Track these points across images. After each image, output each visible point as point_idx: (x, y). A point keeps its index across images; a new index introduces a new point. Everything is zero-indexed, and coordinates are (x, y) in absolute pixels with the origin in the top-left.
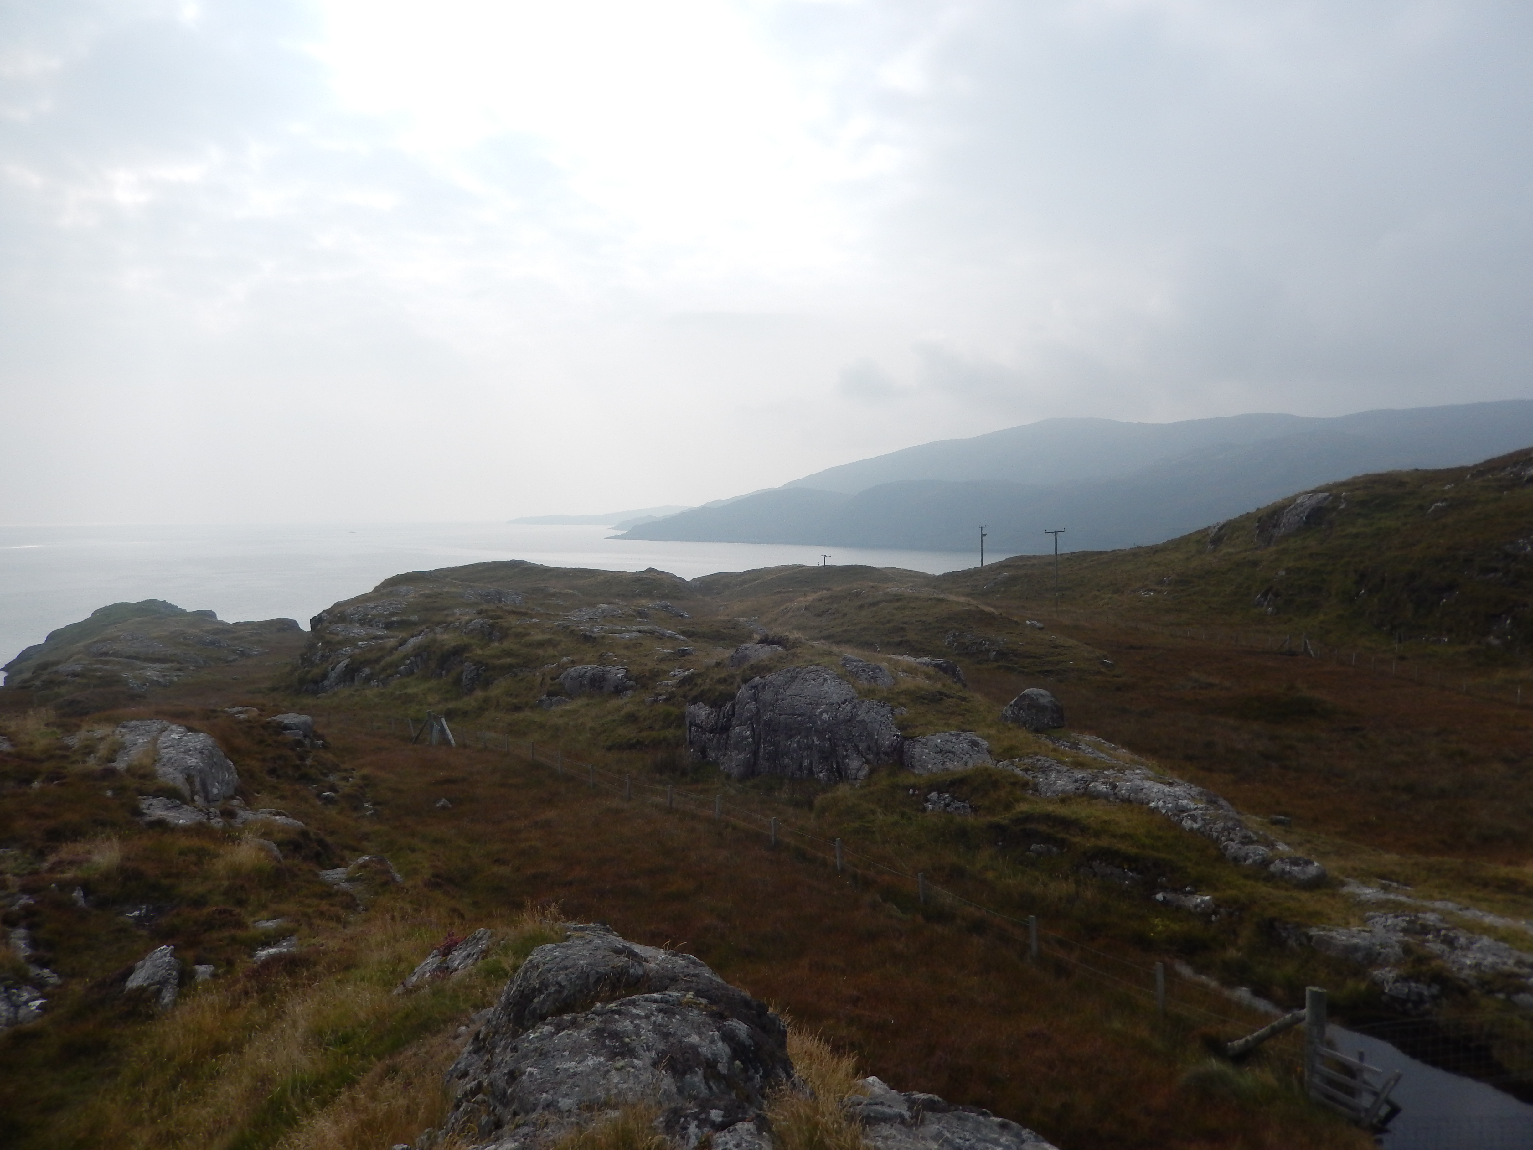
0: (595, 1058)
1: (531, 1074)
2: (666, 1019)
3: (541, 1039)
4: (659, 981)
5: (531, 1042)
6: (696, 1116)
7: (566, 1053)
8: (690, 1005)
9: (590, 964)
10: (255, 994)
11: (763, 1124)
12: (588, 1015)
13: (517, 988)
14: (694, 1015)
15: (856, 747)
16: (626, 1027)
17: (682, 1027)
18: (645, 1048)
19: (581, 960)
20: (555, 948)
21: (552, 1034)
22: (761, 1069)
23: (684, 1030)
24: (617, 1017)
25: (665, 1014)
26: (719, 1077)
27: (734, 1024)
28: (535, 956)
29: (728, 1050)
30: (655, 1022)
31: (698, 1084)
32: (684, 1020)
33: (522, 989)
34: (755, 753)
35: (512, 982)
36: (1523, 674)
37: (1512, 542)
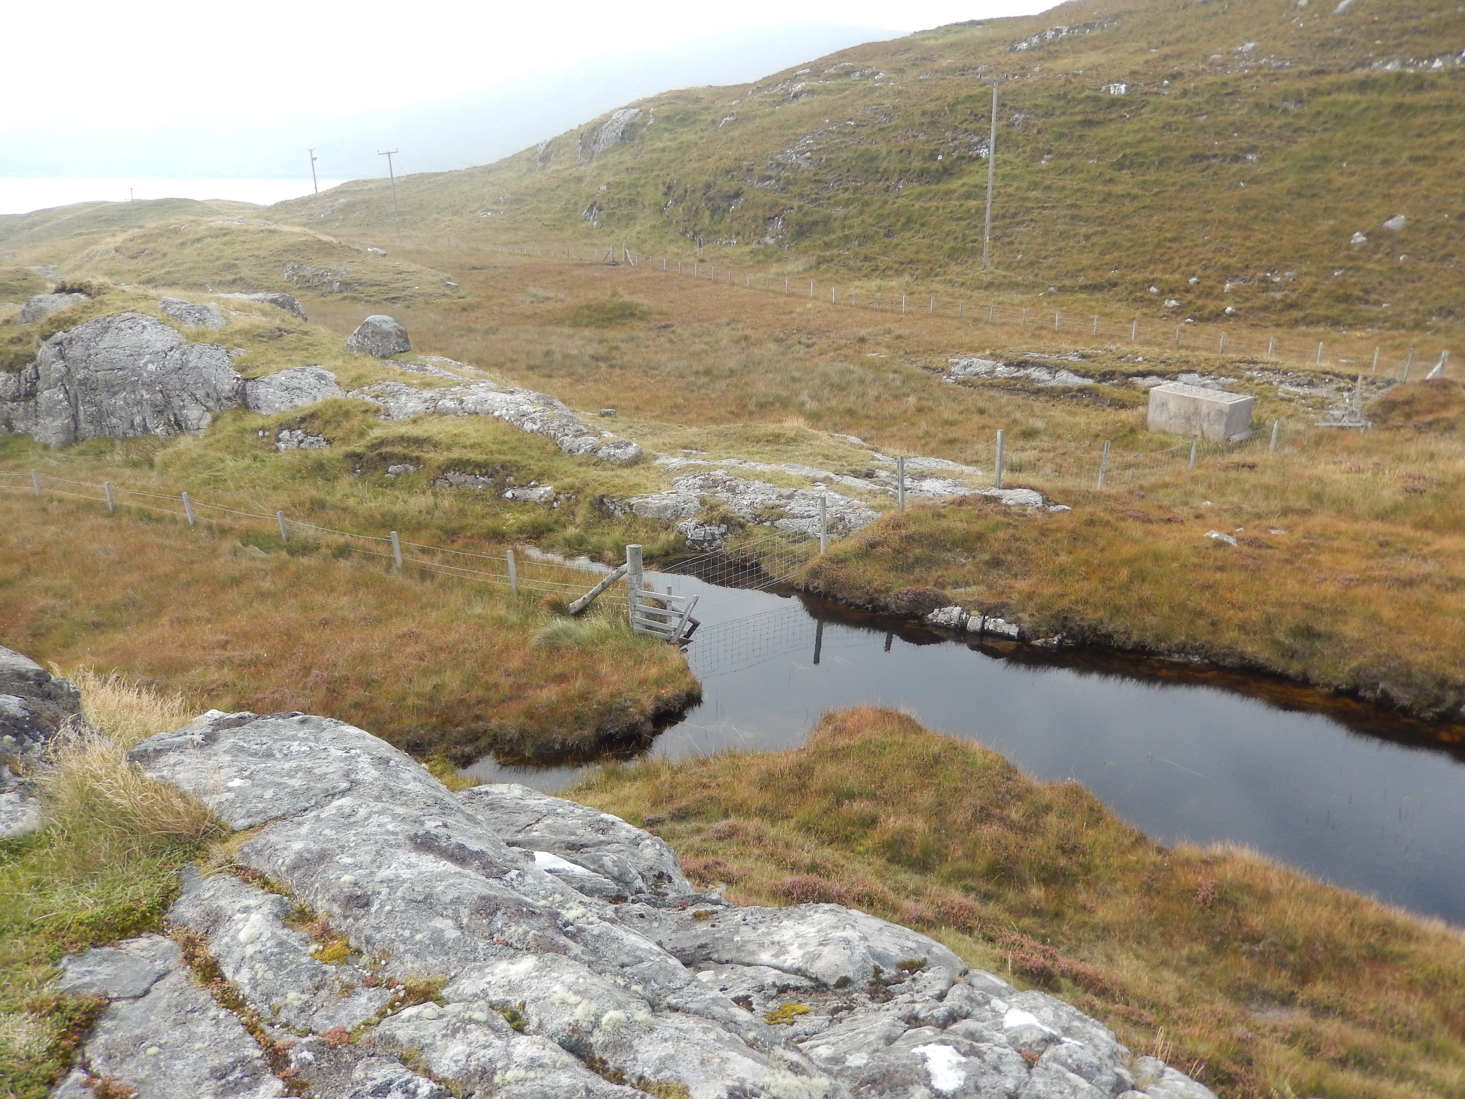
11: (28, 790)
27: (2, 700)
34: (75, 418)
36: (790, 267)
37: (782, 153)
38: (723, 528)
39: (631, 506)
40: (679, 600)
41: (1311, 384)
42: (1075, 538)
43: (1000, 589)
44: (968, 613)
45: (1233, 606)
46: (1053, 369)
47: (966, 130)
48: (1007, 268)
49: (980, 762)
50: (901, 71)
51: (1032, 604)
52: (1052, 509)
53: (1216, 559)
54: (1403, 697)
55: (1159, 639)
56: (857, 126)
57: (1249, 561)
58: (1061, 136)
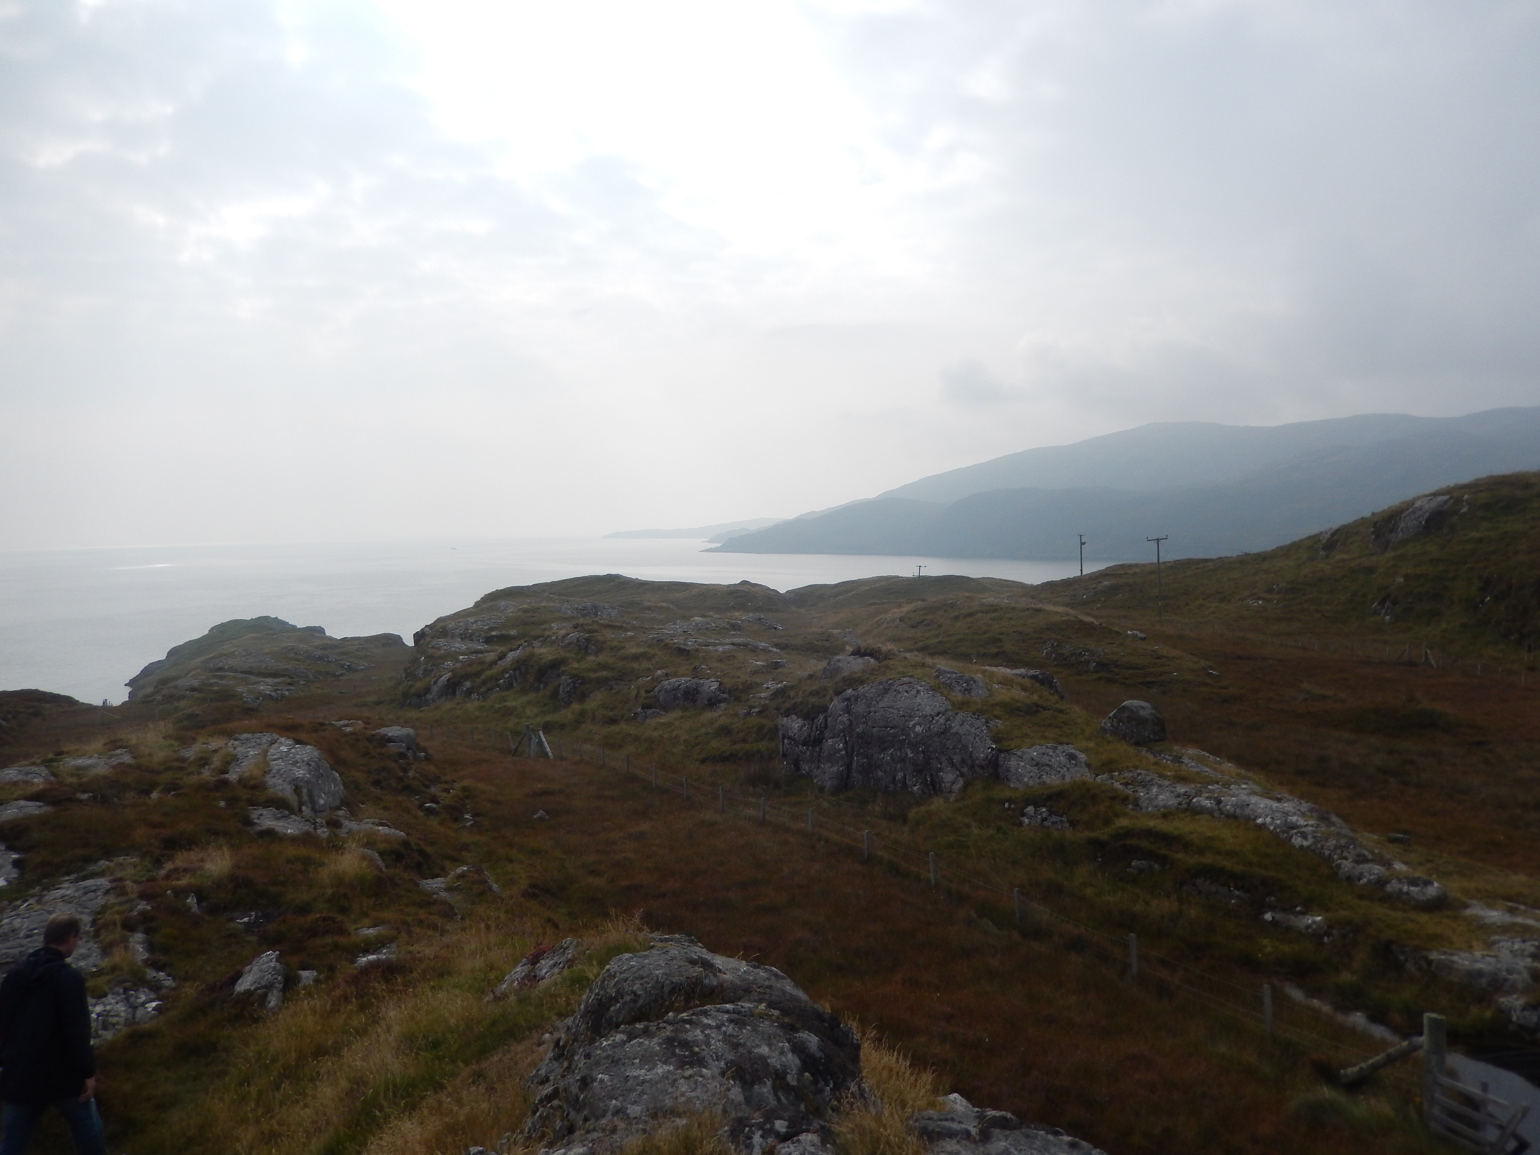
0: (665, 1067)
1: (602, 1081)
2: (737, 1029)
3: (614, 1046)
4: (733, 993)
5: (604, 1049)
6: (760, 1127)
7: (637, 1061)
8: (761, 1016)
9: (666, 974)
10: (354, 1000)
11: (827, 1136)
12: (659, 1024)
13: (595, 996)
14: (765, 1026)
15: (950, 759)
16: (696, 1036)
17: (752, 1038)
18: (715, 1058)
19: (657, 970)
20: (632, 958)
21: (624, 1043)
22: (831, 1081)
23: (753, 1040)
24: (688, 1026)
25: (736, 1024)
26: (788, 1089)
27: (805, 1036)
28: (612, 966)
29: (797, 1061)
30: (725, 1033)
31: (766, 1095)
32: (755, 1030)
33: (599, 997)
34: (849, 766)
35: (591, 991)
39: (1429, 962)
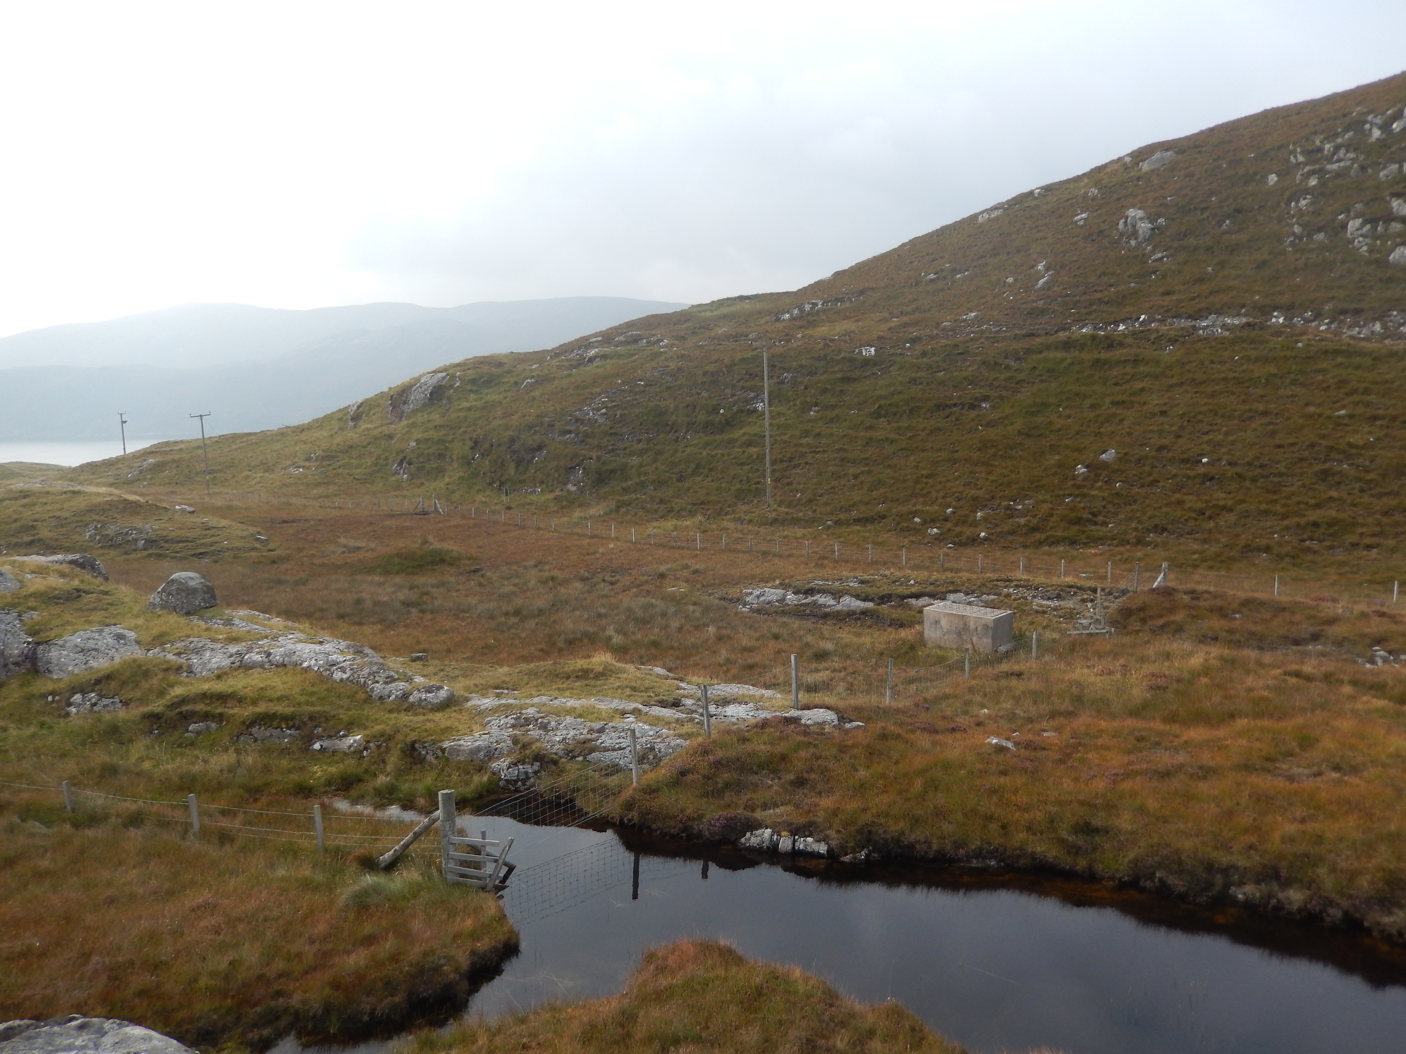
36: (592, 511)
37: (580, 410)
38: (536, 766)
39: (443, 750)
40: (493, 844)
41: (1059, 597)
42: (871, 753)
43: (806, 808)
44: (779, 835)
45: (1019, 808)
46: (837, 595)
47: (743, 388)
48: (789, 506)
49: (801, 989)
50: (683, 338)
51: (837, 821)
52: (848, 726)
53: (998, 764)
54: (1178, 883)
55: (957, 845)
56: (646, 385)
57: (1028, 764)
58: (825, 391)
